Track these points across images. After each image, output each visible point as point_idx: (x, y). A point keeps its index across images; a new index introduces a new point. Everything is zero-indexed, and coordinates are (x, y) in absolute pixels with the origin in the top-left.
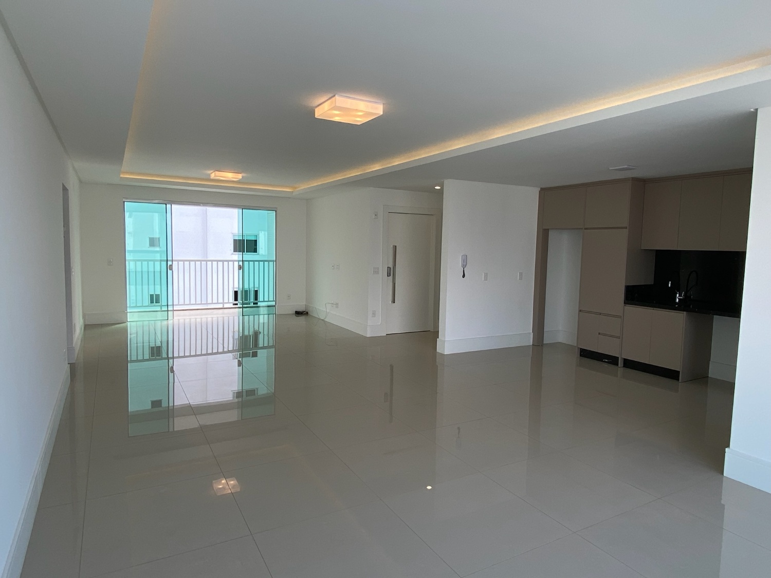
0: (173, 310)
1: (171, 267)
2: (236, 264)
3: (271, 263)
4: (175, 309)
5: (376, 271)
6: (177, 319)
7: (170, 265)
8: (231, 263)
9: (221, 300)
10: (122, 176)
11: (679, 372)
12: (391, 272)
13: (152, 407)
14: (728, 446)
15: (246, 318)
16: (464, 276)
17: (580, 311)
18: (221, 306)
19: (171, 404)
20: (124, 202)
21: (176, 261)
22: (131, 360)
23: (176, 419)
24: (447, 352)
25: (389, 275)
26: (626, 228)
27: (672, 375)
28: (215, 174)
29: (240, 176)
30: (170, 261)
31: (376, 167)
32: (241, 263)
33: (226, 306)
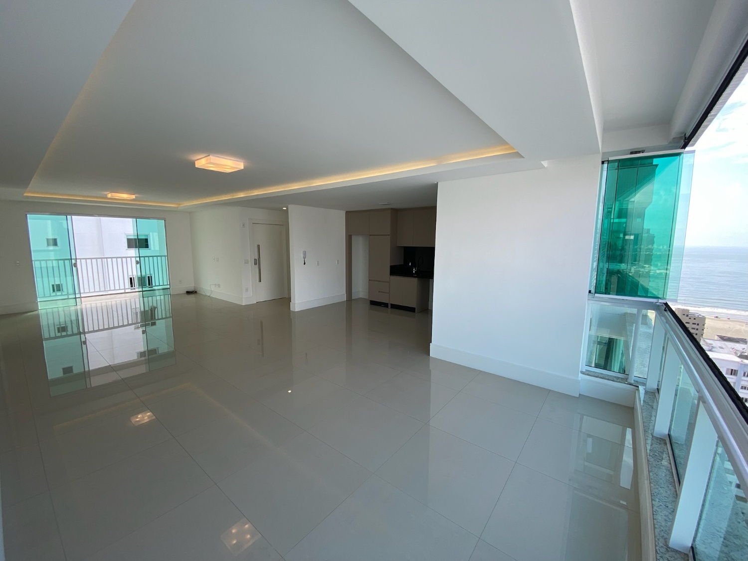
0: (81, 297)
1: (75, 265)
2: (134, 260)
3: (163, 258)
4: (82, 296)
5: (246, 262)
6: (86, 304)
7: (74, 264)
8: (129, 259)
9: (122, 287)
10: (25, 195)
11: (415, 308)
12: (257, 262)
13: (64, 373)
14: (431, 342)
15: (146, 299)
16: (305, 264)
17: (369, 280)
18: (123, 291)
19: (87, 369)
20: (26, 215)
21: (79, 259)
22: (45, 339)
23: (92, 378)
24: (297, 310)
25: (255, 264)
26: (389, 235)
27: (412, 310)
28: (111, 195)
29: (133, 197)
30: (74, 259)
31: (241, 195)
32: (138, 259)
33: (127, 291)
